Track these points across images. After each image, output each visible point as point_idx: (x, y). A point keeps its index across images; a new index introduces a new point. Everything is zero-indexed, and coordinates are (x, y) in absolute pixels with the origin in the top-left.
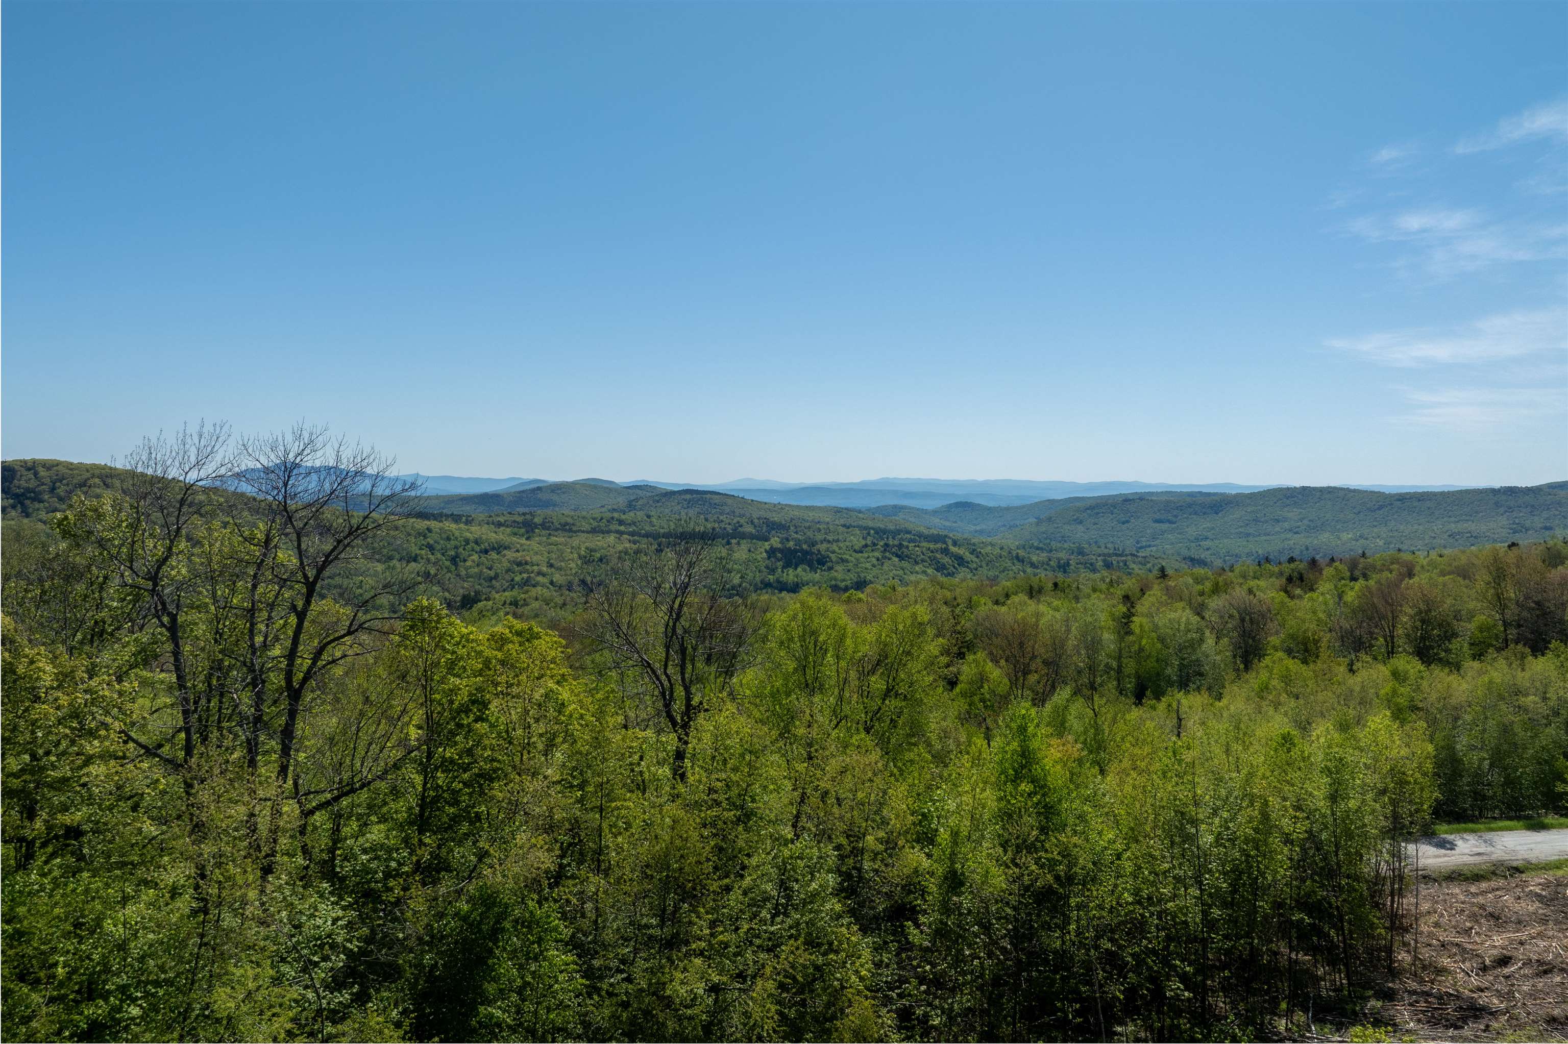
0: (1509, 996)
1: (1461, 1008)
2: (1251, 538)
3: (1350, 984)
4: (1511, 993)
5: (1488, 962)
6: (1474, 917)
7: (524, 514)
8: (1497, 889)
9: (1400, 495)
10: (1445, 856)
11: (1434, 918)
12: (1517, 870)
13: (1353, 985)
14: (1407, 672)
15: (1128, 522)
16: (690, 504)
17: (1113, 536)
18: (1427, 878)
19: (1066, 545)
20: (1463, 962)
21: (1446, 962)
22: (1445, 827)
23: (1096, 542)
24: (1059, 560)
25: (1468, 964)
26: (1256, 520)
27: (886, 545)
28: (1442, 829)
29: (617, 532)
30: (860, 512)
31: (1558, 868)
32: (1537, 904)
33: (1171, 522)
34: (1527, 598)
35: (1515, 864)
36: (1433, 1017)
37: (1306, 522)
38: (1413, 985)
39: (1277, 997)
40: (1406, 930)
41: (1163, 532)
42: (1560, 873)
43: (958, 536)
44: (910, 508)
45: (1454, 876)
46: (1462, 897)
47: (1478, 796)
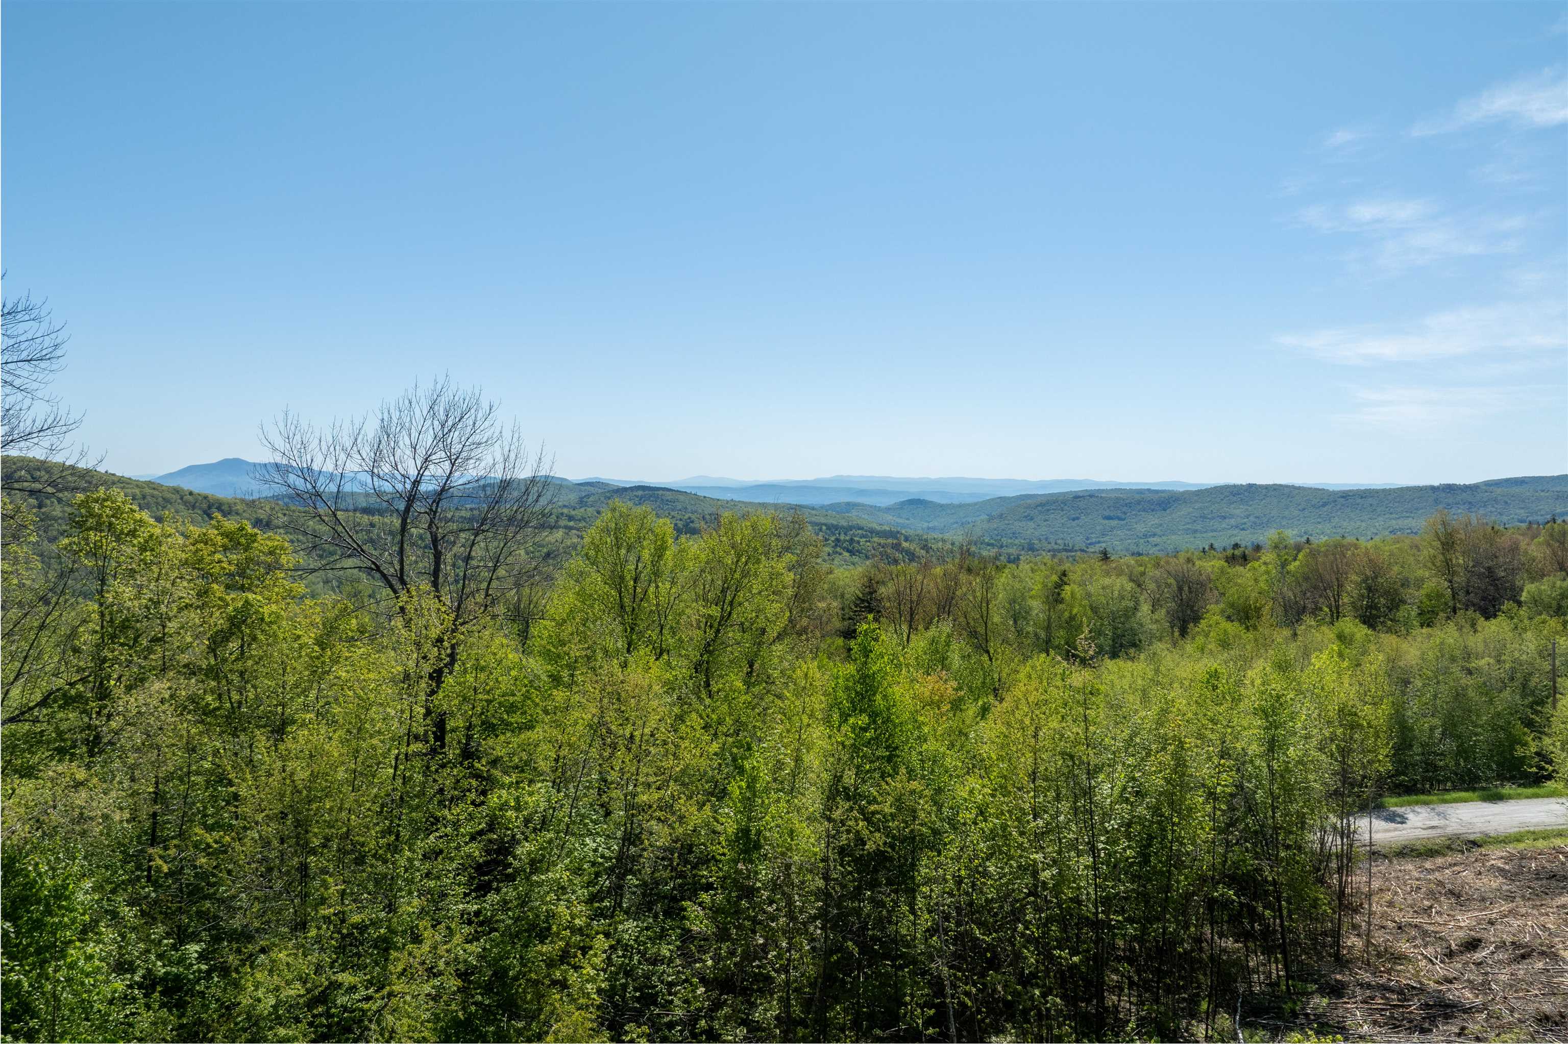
0: (1484, 987)
1: (1427, 1005)
2: (1198, 535)
3: (1288, 977)
4: (1486, 984)
5: (1454, 947)
6: (1431, 895)
7: (471, 509)
8: (1455, 865)
9: (1344, 492)
10: (1396, 830)
11: (1388, 896)
12: (1474, 844)
13: (1293, 978)
14: (1353, 635)
15: (1078, 518)
16: (641, 501)
17: (1063, 533)
18: (1375, 855)
19: (1017, 542)
20: (1425, 946)
21: (1404, 947)
22: (1394, 800)
23: (1046, 539)
24: (1009, 555)
25: (1430, 949)
26: (1204, 517)
27: (838, 540)
28: (1392, 803)
29: (566, 527)
30: (813, 509)
31: (1518, 841)
32: (1501, 879)
33: (1120, 519)
34: (1477, 563)
35: (1472, 837)
36: (1392, 1017)
37: (1252, 518)
38: (1366, 977)
39: (1198, 995)
40: (1356, 911)
41: (1112, 529)
42: (1521, 846)
43: (910, 532)
44: (863, 505)
45: (1406, 852)
46: (1416, 874)
47: (1431, 766)
